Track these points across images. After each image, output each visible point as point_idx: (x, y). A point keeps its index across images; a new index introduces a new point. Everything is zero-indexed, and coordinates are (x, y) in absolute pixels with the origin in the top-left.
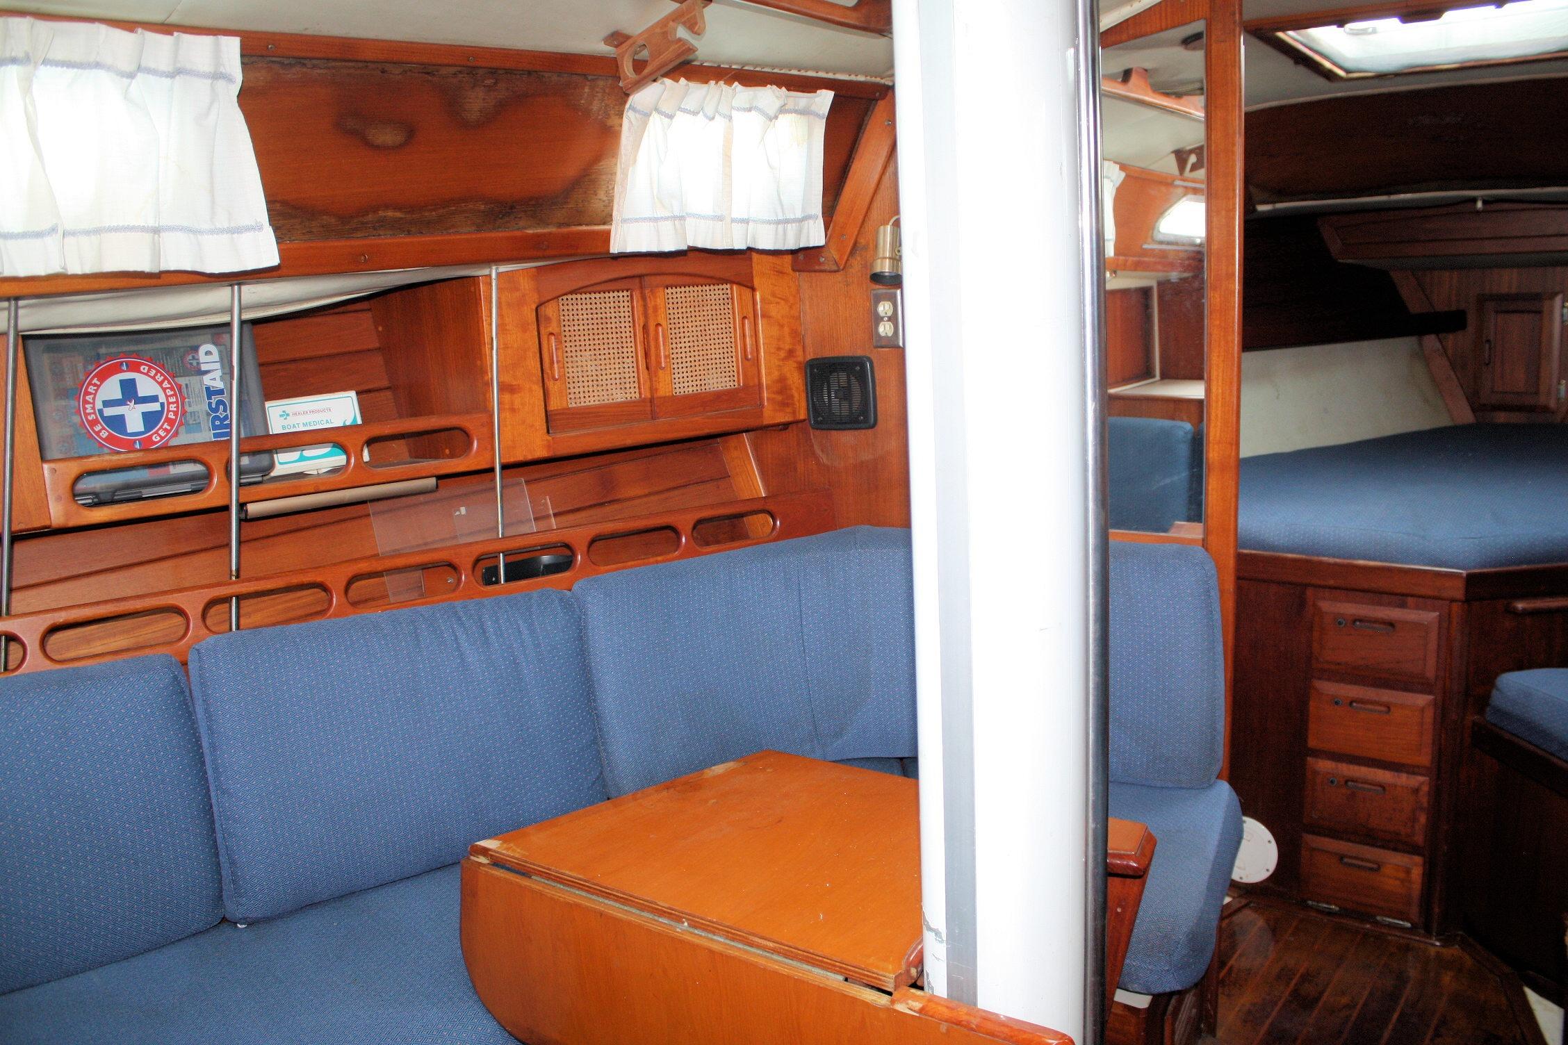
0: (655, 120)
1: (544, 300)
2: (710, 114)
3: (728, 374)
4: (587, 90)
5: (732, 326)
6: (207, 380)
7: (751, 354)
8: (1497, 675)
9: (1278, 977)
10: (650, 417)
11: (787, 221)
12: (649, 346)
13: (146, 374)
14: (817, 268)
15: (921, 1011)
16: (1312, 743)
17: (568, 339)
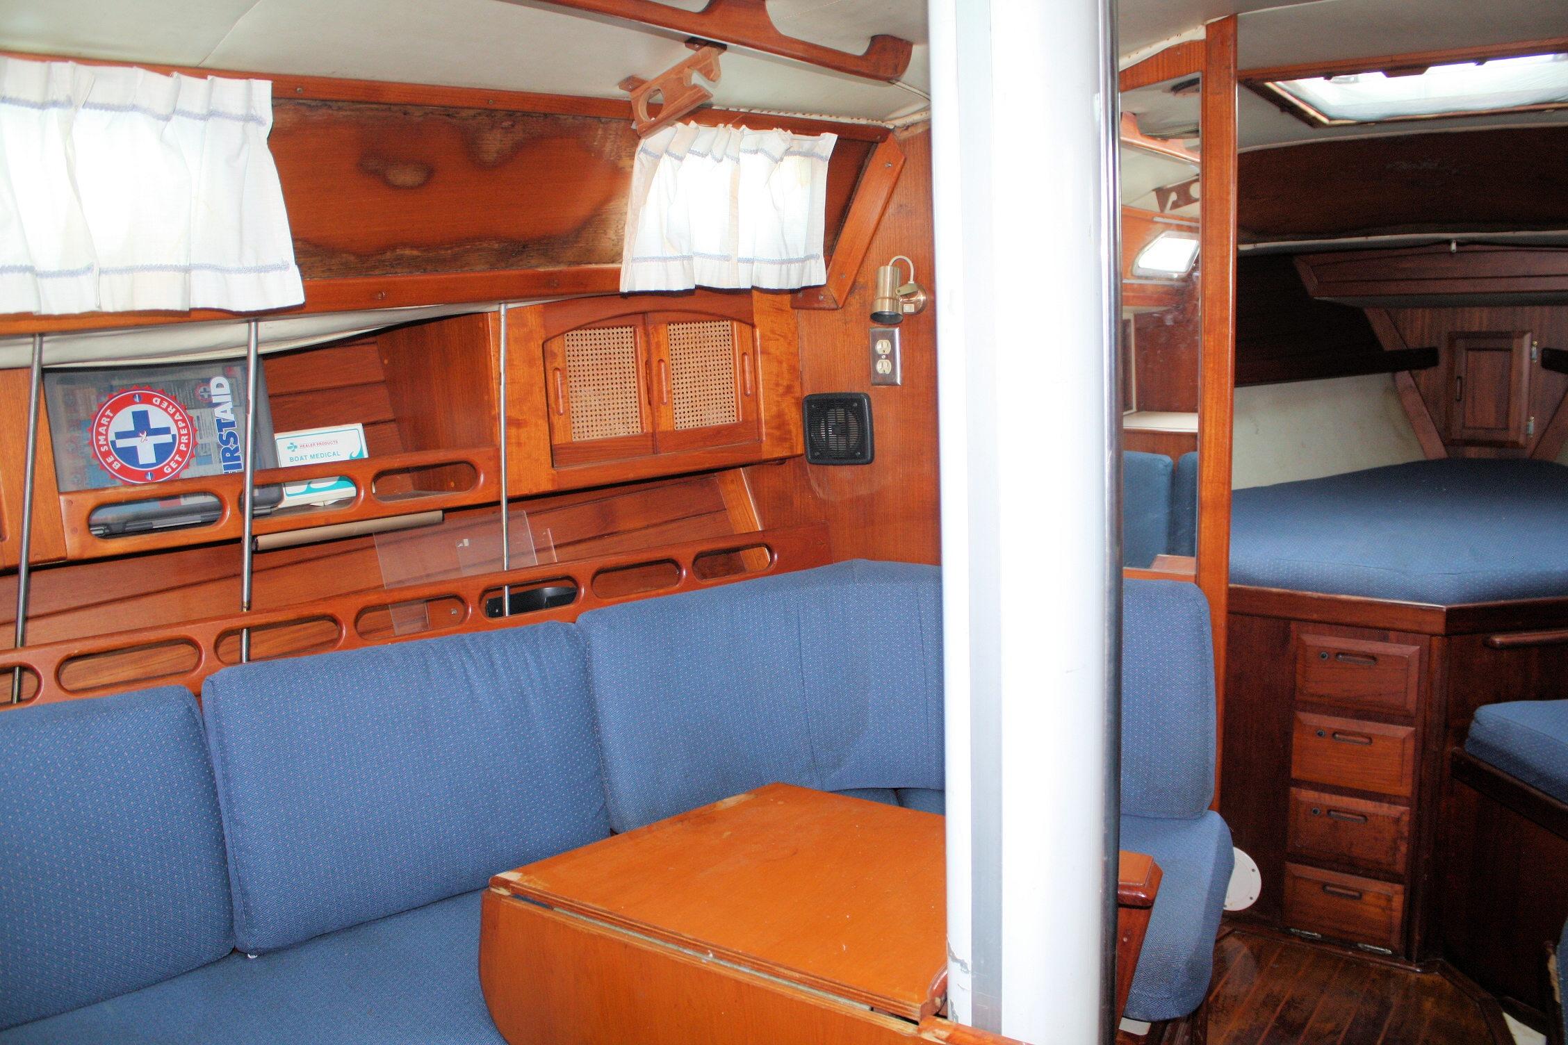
0: (666, 163)
1: (550, 335)
2: (718, 156)
3: (727, 409)
4: (600, 132)
5: (731, 361)
6: (218, 412)
7: (751, 389)
8: (1475, 707)
9: (1264, 1004)
10: (651, 450)
11: (790, 261)
12: (651, 381)
13: (159, 406)
14: (816, 305)
15: (947, 1040)
16: (1295, 774)
17: (572, 374)
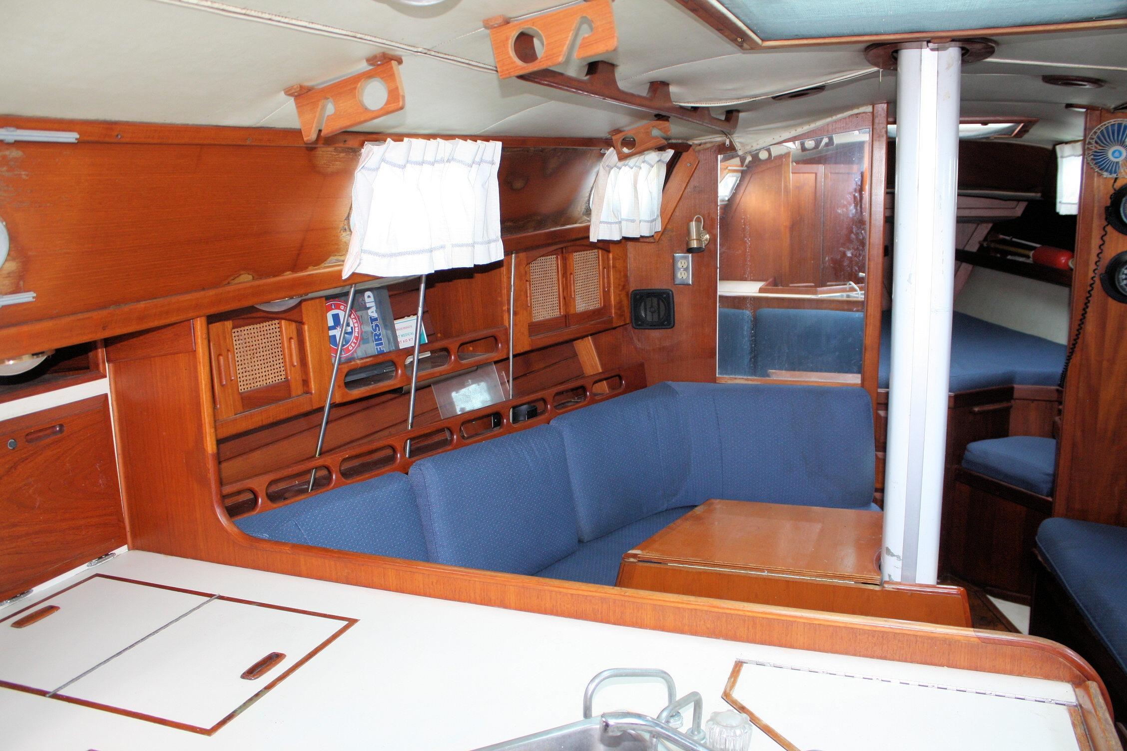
0: (613, 170)
3: (596, 299)
5: (598, 272)
6: (369, 311)
7: (607, 290)
8: (967, 444)
10: (565, 325)
12: (566, 286)
13: (343, 310)
17: (532, 283)
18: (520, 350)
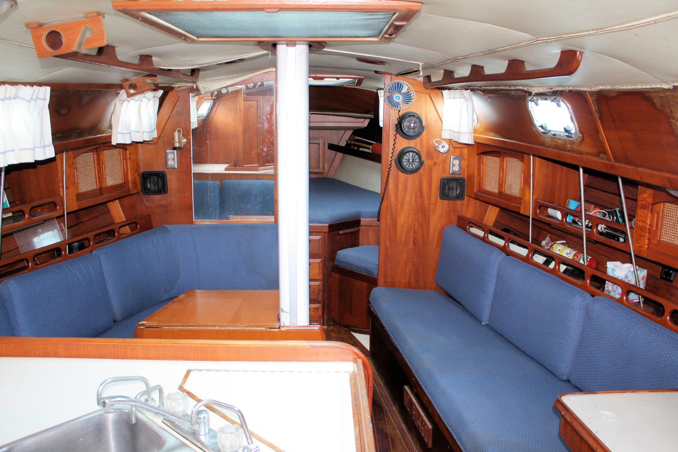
1: (74, 158)
3: (119, 178)
5: (120, 162)
7: (126, 171)
8: (336, 252)
10: (100, 194)
12: (100, 171)
17: (78, 169)
18: (71, 210)
